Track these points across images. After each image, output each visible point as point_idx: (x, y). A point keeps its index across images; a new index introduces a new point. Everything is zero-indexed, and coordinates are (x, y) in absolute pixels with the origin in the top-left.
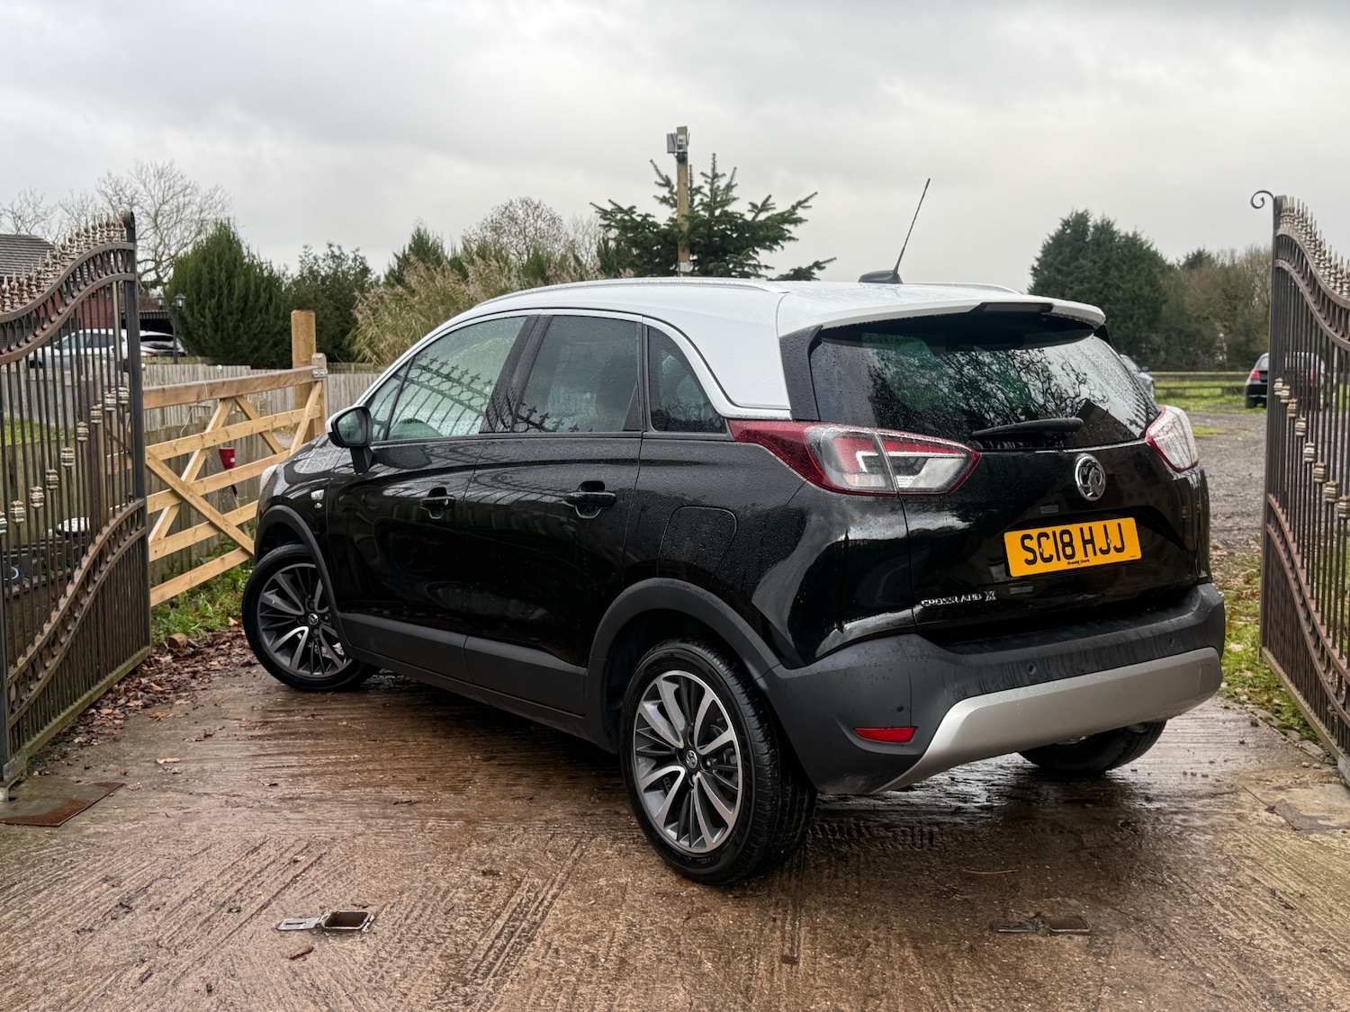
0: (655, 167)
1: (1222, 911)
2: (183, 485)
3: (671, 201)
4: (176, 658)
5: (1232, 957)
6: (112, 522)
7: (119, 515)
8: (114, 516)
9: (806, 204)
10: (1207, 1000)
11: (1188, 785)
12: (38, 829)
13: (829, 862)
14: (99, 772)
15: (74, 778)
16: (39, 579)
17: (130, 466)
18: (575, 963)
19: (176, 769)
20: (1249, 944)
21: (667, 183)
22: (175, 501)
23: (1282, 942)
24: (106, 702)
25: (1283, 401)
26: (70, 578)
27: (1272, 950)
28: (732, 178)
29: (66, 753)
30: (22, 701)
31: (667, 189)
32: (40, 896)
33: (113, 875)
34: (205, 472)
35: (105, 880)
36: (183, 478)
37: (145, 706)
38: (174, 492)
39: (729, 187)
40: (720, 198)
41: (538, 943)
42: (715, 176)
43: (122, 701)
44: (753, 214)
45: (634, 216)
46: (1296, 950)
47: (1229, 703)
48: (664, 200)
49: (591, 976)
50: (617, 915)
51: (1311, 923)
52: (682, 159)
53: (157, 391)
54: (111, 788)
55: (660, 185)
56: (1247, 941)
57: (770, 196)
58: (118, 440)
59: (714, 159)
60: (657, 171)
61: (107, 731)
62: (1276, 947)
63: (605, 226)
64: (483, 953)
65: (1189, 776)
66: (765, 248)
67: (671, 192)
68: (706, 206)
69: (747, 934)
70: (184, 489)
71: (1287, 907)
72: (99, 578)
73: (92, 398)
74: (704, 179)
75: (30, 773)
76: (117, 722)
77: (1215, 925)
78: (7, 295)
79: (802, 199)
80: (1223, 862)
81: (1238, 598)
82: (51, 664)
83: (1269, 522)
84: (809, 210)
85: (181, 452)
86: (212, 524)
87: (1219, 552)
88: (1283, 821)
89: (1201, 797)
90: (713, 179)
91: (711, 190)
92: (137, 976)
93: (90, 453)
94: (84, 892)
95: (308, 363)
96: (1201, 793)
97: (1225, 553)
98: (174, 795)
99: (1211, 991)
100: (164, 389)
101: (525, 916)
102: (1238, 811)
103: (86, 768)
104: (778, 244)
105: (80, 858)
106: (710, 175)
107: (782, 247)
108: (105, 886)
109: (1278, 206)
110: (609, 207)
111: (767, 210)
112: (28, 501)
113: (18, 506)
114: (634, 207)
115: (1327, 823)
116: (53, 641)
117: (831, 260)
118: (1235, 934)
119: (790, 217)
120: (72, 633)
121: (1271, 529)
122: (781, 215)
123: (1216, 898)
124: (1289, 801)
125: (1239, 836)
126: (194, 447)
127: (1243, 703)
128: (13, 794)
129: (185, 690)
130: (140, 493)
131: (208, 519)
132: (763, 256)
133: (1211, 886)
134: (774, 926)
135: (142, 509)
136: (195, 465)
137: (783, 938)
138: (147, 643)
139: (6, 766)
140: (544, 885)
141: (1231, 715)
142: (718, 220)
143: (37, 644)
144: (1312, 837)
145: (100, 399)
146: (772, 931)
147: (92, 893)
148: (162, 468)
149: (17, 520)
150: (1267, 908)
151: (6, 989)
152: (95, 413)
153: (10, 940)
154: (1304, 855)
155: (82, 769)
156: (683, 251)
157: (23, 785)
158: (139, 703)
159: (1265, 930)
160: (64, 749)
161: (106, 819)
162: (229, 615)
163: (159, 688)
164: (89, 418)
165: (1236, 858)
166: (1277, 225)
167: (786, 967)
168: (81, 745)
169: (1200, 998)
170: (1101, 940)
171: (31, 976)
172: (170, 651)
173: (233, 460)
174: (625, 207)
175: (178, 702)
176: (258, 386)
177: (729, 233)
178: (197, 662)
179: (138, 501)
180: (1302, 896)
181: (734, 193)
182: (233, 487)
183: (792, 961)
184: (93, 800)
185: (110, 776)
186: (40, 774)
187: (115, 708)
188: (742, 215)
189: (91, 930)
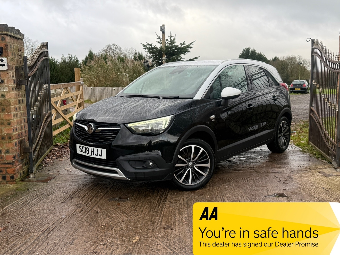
0: (157, 34)
1: (314, 192)
2: (57, 108)
3: (160, 43)
4: (59, 148)
6: (46, 116)
7: (47, 114)
9: (192, 44)
11: (300, 169)
12: (44, 183)
13: (226, 185)
14: (52, 171)
15: (47, 173)
17: (48, 104)
18: (177, 205)
19: (70, 170)
20: (321, 198)
21: (160, 38)
22: (56, 112)
23: (328, 197)
24: (47, 157)
25: (315, 85)
26: (40, 128)
27: (326, 199)
28: (175, 37)
29: (42, 168)
31: (159, 40)
32: (50, 196)
33: (65, 191)
34: (61, 105)
36: (57, 106)
37: (56, 158)
38: (56, 110)
39: (174, 39)
40: (172, 42)
41: (167, 201)
42: (171, 36)
43: (51, 157)
44: (181, 46)
45: (152, 46)
46: (331, 199)
47: (304, 153)
48: (159, 42)
49: (181, 207)
50: (183, 196)
51: (333, 194)
52: (163, 32)
54: (57, 174)
55: (158, 39)
56: (320, 197)
57: (185, 41)
59: (171, 32)
60: (157, 35)
61: (50, 163)
62: (327, 198)
63: (145, 49)
64: (156, 204)
65: (299, 167)
66: (183, 54)
67: (160, 40)
68: (170, 44)
69: (213, 199)
70: (58, 109)
71: (327, 191)
72: (45, 128)
74: (168, 37)
75: (37, 172)
76: (51, 161)
77: (313, 195)
79: (192, 42)
80: (312, 183)
81: (299, 132)
82: (39, 147)
83: (311, 113)
84: (193, 45)
85: (57, 100)
86: (63, 118)
87: (293, 123)
88: (322, 175)
89: (303, 171)
90: (171, 37)
91: (170, 40)
92: (80, 210)
94: (60, 195)
95: (79, 80)
96: (303, 170)
97: (294, 123)
98: (72, 175)
101: (163, 196)
102: (312, 173)
103: (49, 171)
104: (186, 53)
105: (56, 188)
106: (170, 36)
107: (187, 54)
108: (65, 193)
109: (313, 42)
110: (146, 44)
111: (184, 45)
112: (34, 109)
114: (152, 44)
115: (332, 175)
116: (38, 142)
117: (199, 57)
118: (318, 196)
119: (189, 47)
121: (311, 115)
122: (187, 46)
123: (312, 190)
124: (323, 171)
125: (314, 178)
126: (59, 99)
127: (307, 153)
128: (34, 176)
129: (64, 155)
130: (50, 110)
131: (62, 116)
132: (182, 56)
133: (310, 187)
134: (218, 197)
135: (51, 113)
136: (59, 103)
137: (221, 199)
138: (52, 145)
139: (33, 169)
140: (165, 191)
141: (305, 155)
142: (172, 47)
143: (36, 143)
144: (329, 178)
146: (218, 198)
147: (62, 195)
148: (53, 103)
149: (32, 113)
150: (323, 191)
152: (43, 90)
153: (47, 204)
154: (328, 181)
155: (48, 171)
156: (164, 54)
157: (36, 174)
158: (55, 157)
159: (324, 195)
161: (58, 181)
162: (68, 139)
163: (58, 155)
165: (314, 182)
166: (312, 46)
168: (45, 166)
170: (290, 198)
172: (57, 147)
173: (66, 103)
174: (150, 44)
175: (64, 157)
176: (71, 85)
177: (175, 50)
178: (64, 149)
179: (50, 111)
180: (330, 189)
181: (176, 41)
182: (66, 109)
184: (54, 177)
185: (55, 172)
186: (38, 172)
187: (49, 159)
188: (178, 46)
189: (65, 202)
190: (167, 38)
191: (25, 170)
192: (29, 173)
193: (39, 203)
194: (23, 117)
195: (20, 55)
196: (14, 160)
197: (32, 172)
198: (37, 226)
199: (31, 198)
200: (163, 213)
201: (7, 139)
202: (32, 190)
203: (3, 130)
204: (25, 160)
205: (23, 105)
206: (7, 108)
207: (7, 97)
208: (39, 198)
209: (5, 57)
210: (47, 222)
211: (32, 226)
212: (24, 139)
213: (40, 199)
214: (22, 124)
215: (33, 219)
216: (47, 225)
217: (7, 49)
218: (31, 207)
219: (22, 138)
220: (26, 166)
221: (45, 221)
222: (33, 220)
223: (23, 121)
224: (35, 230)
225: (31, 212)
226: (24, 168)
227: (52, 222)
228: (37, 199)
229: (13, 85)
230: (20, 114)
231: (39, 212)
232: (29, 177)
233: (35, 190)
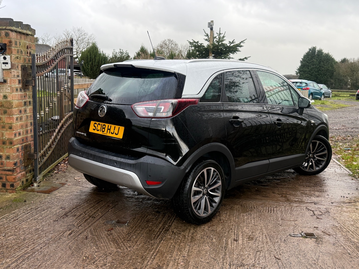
0: (204, 31)
1: (352, 234)
3: (208, 40)
5: (355, 247)
7: (67, 116)
8: (66, 116)
9: (243, 42)
10: (348, 258)
11: (342, 200)
12: (45, 194)
13: (246, 215)
14: (60, 180)
15: (54, 182)
16: (47, 131)
17: (70, 103)
18: (180, 237)
19: (80, 180)
21: (207, 35)
24: (62, 163)
26: (55, 131)
28: (224, 34)
29: (52, 175)
30: (42, 161)
31: (207, 37)
32: (45, 211)
33: (63, 207)
35: (61, 208)
39: (223, 37)
40: (221, 40)
41: (170, 231)
42: (220, 34)
44: (230, 44)
45: (198, 44)
47: (353, 178)
48: (206, 40)
49: (184, 240)
52: (212, 29)
53: (77, 84)
54: (63, 184)
55: (205, 36)
57: (234, 40)
58: (67, 97)
59: (220, 29)
60: (205, 32)
61: (63, 170)
63: (190, 46)
64: (156, 233)
65: (343, 197)
66: (232, 53)
67: (208, 38)
68: (217, 42)
72: (62, 131)
73: (61, 86)
74: (217, 34)
75: (43, 180)
76: (65, 168)
77: (350, 238)
78: (41, 58)
79: (243, 41)
80: (352, 221)
81: (355, 150)
82: (50, 153)
87: (350, 138)
89: (346, 203)
90: (219, 35)
91: (219, 37)
92: (69, 233)
93: (60, 100)
94: (56, 211)
96: (346, 202)
97: (351, 138)
98: (79, 187)
99: (349, 256)
100: (79, 84)
101: (167, 223)
102: (356, 207)
103: (57, 179)
104: (235, 52)
105: (55, 202)
106: (219, 33)
107: (237, 53)
108: (61, 209)
110: (192, 41)
111: (233, 43)
112: (45, 111)
113: (42, 112)
114: (198, 41)
116: (50, 147)
117: (249, 57)
118: (356, 240)
119: (239, 45)
120: (55, 145)
122: (237, 44)
123: (350, 231)
125: (357, 214)
127: (357, 178)
128: (39, 185)
130: (72, 110)
132: (231, 55)
133: (349, 227)
134: (232, 231)
135: (73, 114)
137: (234, 234)
139: (37, 178)
140: (172, 216)
141: (354, 181)
142: (220, 45)
143: (46, 147)
145: (63, 86)
147: (58, 211)
149: (42, 116)
151: (36, 235)
152: (62, 89)
153: (37, 222)
155: (56, 179)
156: (211, 53)
157: (41, 183)
160: (52, 174)
161: (62, 192)
164: (60, 91)
165: (356, 220)
167: (235, 242)
168: (56, 173)
169: (347, 257)
170: (319, 240)
171: (42, 232)
174: (196, 41)
177: (223, 49)
179: (72, 112)
181: (225, 38)
183: (236, 241)
184: (59, 187)
185: (63, 182)
186: (46, 180)
187: (65, 164)
188: (227, 44)
189: (57, 221)
190: (215, 35)
191: (29, 177)
192: (33, 182)
193: (29, 220)
194: (30, 120)
195: (29, 52)
196: (15, 167)
197: (36, 181)
198: (15, 250)
199: (24, 212)
200: (160, 247)
201: (8, 144)
202: (30, 202)
203: (4, 134)
204: (30, 167)
205: (29, 107)
206: (8, 111)
207: (9, 99)
208: (32, 213)
209: (9, 54)
210: (27, 246)
211: (9, 248)
212: (30, 144)
213: (32, 215)
214: (27, 128)
215: (14, 239)
216: (25, 249)
217: (10, 45)
218: (18, 224)
219: (27, 143)
220: (31, 173)
221: (26, 244)
222: (13, 241)
223: (29, 124)
224: (10, 254)
225: (16, 231)
226: (28, 175)
227: (32, 246)
228: (29, 214)
229: (18, 86)
230: (26, 117)
231: (24, 231)
232: (33, 186)
233: (32, 202)
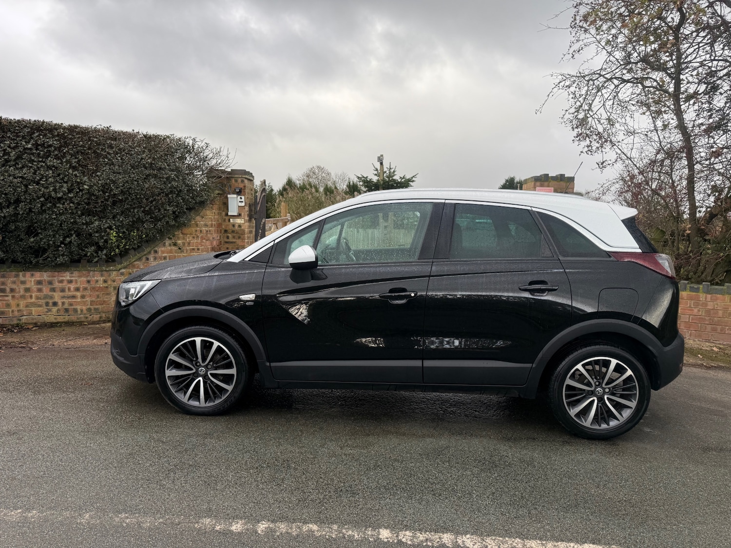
3: (378, 175)
9: (415, 177)
21: (377, 170)
28: (395, 169)
39: (394, 171)
40: (391, 175)
42: (390, 168)
44: (401, 179)
45: (367, 179)
48: (376, 175)
52: (381, 164)
55: (375, 170)
57: (405, 175)
59: (390, 164)
60: (374, 166)
63: (359, 181)
67: (378, 172)
68: (388, 177)
74: (387, 169)
79: (414, 175)
91: (389, 172)
95: (286, 216)
106: (389, 168)
110: (360, 176)
111: (404, 178)
114: (368, 176)
119: (410, 180)
122: (408, 180)
142: (391, 181)
174: (365, 177)
177: (393, 183)
181: (395, 173)
188: (397, 180)
190: (385, 170)
206: (242, 236)
207: (242, 228)
209: (243, 195)
217: (245, 189)
229: (247, 218)
